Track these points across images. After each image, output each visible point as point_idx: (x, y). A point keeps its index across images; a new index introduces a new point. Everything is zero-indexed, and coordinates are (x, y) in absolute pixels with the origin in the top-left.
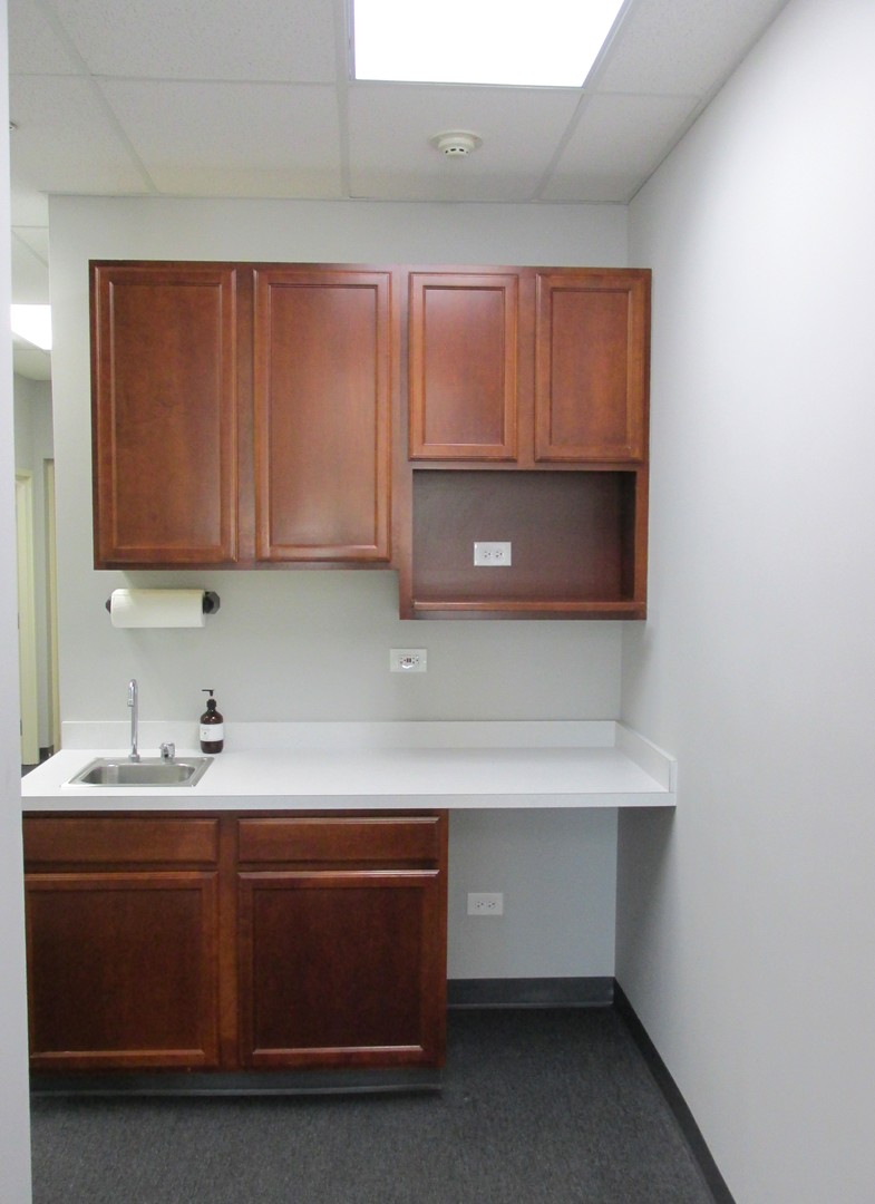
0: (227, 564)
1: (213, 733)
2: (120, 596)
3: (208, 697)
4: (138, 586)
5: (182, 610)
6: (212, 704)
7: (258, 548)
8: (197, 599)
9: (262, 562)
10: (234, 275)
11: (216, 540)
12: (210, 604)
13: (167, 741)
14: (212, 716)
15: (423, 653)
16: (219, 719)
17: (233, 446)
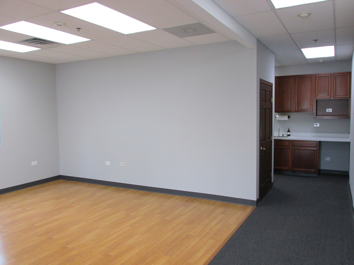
0: (291, 112)
1: (289, 133)
2: (277, 116)
3: (288, 129)
4: (279, 115)
5: (286, 118)
6: (289, 130)
7: (295, 110)
8: (287, 117)
9: (296, 111)
10: (293, 77)
11: (290, 109)
12: (289, 117)
13: (283, 134)
14: (289, 131)
15: (319, 124)
16: (290, 132)
17: (292, 98)
